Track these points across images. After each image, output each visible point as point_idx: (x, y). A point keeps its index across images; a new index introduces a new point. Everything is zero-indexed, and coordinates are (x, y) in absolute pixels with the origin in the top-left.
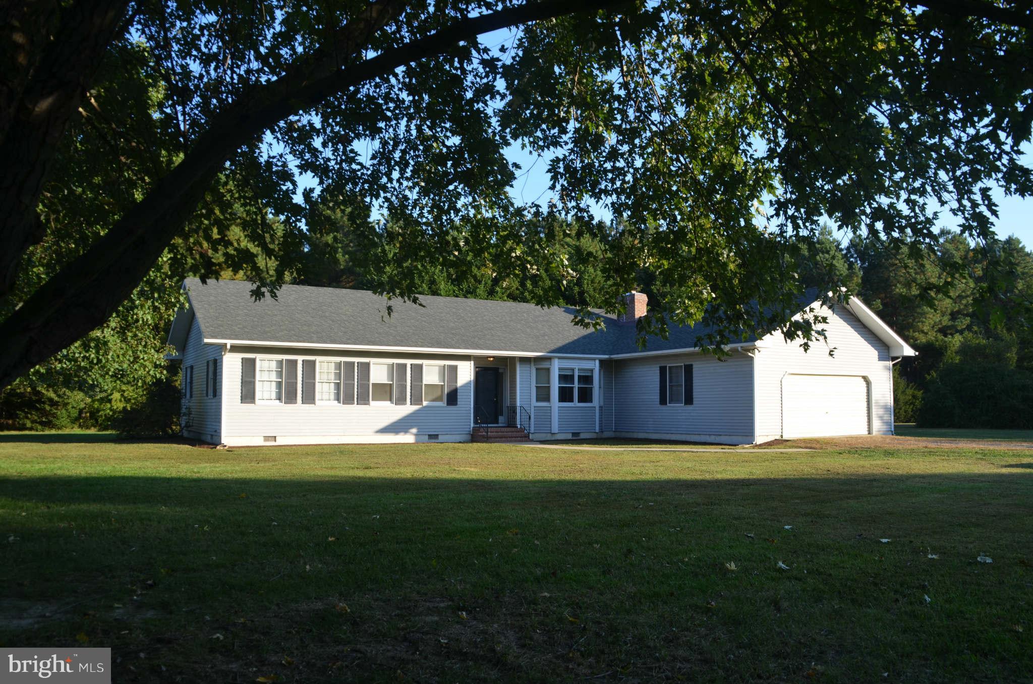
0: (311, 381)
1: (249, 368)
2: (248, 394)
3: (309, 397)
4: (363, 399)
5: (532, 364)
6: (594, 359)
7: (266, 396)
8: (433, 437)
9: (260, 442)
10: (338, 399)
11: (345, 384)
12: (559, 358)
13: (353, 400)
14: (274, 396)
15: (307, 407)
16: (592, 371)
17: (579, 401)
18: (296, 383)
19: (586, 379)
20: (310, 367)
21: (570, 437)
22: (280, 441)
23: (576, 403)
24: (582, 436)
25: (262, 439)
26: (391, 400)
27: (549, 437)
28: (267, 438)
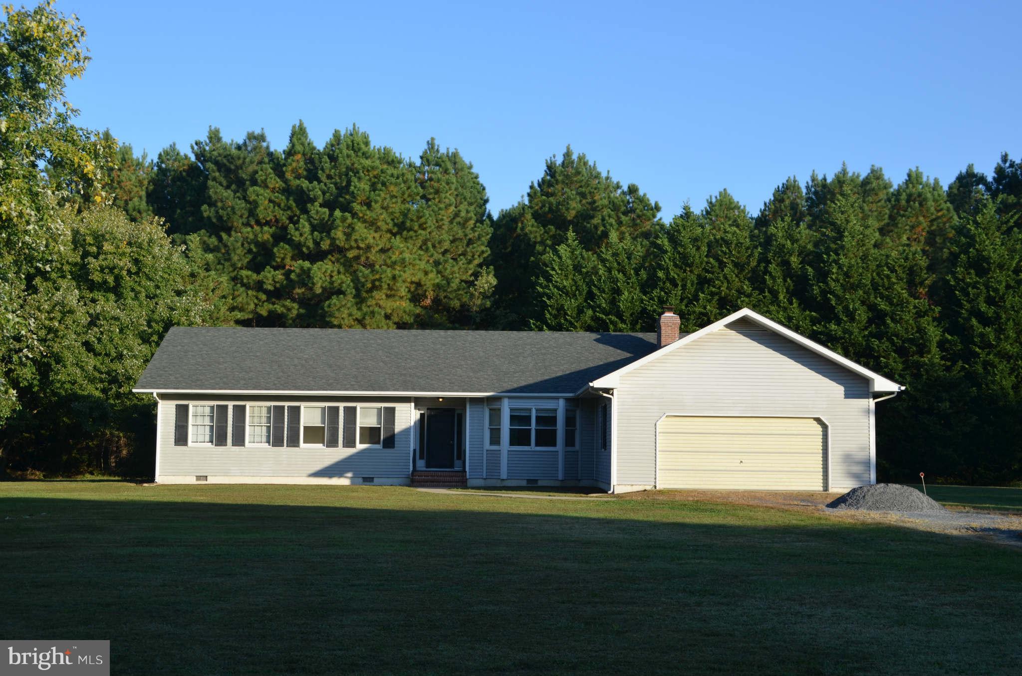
0: (242, 424)
1: (182, 413)
2: (181, 438)
3: (239, 440)
4: (294, 442)
5: (485, 404)
6: (557, 398)
7: (201, 438)
8: (368, 480)
9: (192, 480)
10: (268, 442)
11: (274, 427)
12: (510, 398)
13: (283, 442)
14: (207, 438)
15: (237, 449)
16: (555, 410)
17: (537, 444)
18: (226, 427)
19: (547, 419)
20: (240, 412)
21: (524, 483)
22: (211, 480)
23: (533, 447)
24: (540, 483)
25: (195, 478)
26: (323, 443)
27: (499, 484)
28: (199, 478)
